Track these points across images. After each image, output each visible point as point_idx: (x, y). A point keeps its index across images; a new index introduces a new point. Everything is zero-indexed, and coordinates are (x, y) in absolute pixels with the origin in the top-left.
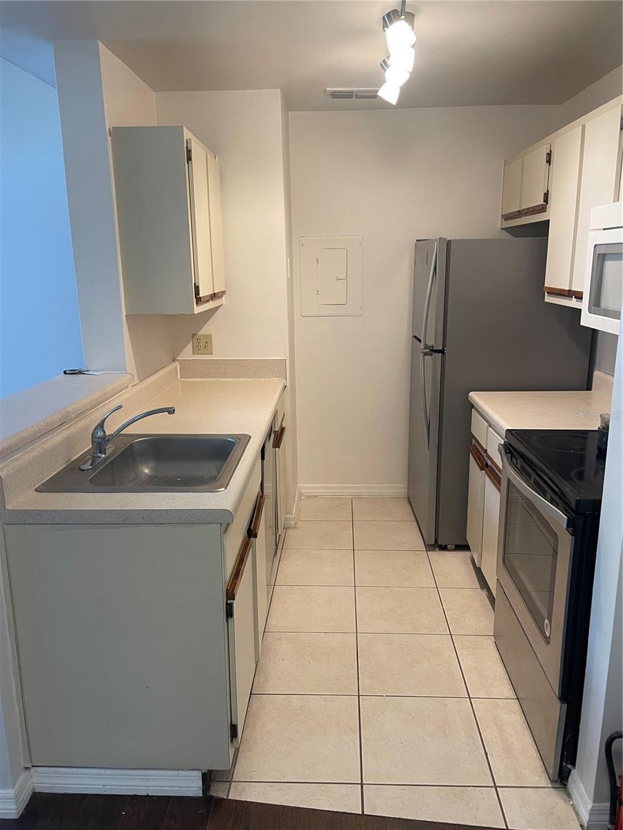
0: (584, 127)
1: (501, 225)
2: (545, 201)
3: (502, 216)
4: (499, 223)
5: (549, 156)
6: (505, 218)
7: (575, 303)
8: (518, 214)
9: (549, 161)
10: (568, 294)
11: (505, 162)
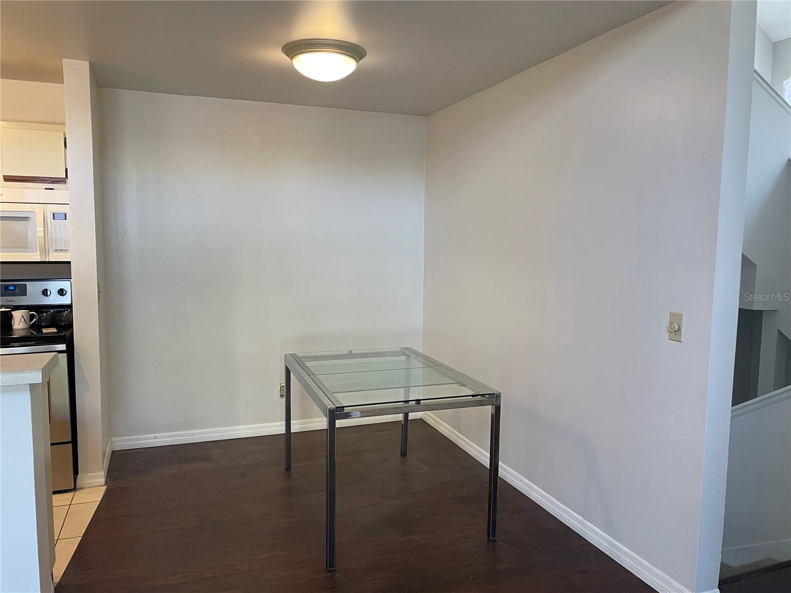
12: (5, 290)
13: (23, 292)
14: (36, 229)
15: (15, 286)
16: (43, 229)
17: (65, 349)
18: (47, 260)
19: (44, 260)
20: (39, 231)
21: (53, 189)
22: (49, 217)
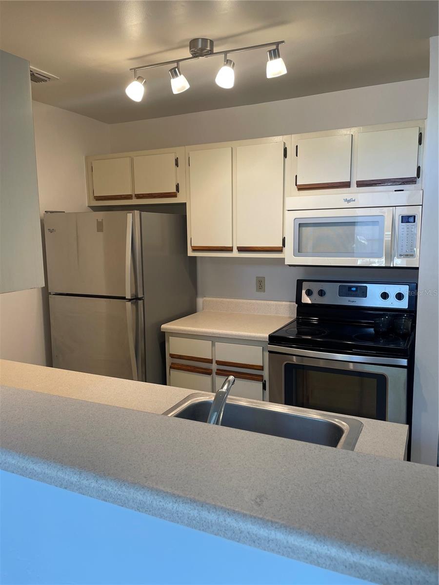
1: (89, 202)
3: (95, 197)
4: (87, 202)
5: (177, 160)
6: (98, 198)
7: (235, 254)
8: (128, 197)
9: (177, 165)
10: (230, 249)
11: (87, 158)
12: (349, 291)
13: (363, 293)
14: (383, 233)
15: (357, 287)
16: (390, 233)
17: (406, 365)
18: (392, 266)
19: (388, 265)
20: (387, 235)
21: (403, 190)
22: (398, 219)
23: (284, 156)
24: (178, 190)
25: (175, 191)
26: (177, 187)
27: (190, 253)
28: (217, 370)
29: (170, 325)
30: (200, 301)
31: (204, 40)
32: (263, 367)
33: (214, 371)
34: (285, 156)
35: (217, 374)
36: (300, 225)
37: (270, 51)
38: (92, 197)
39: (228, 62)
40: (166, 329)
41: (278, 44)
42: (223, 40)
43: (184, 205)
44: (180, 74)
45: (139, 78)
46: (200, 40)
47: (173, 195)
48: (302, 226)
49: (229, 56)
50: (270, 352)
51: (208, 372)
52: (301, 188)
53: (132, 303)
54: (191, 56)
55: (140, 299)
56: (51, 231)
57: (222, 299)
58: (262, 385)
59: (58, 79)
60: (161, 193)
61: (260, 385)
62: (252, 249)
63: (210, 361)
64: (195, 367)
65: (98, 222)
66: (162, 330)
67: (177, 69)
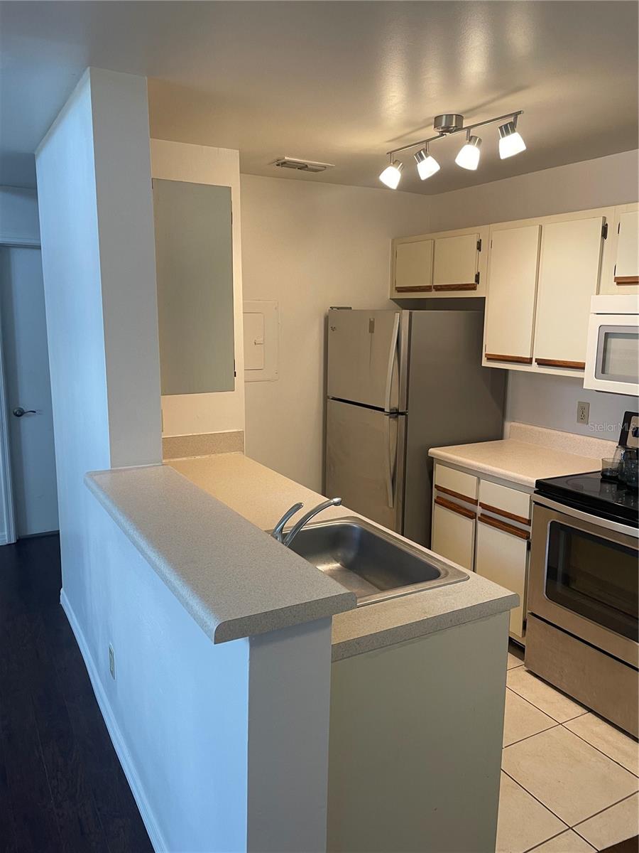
0: (541, 227)
1: (391, 294)
2: (476, 281)
3: (396, 288)
4: (388, 293)
5: (479, 244)
6: (400, 290)
7: (534, 368)
8: (428, 289)
9: (479, 248)
10: (528, 361)
11: (393, 240)
23: (602, 236)
24: (477, 280)
25: (474, 282)
26: (477, 276)
27: (485, 363)
28: (481, 514)
29: (441, 450)
30: (509, 426)
31: (449, 116)
32: (529, 521)
33: (479, 515)
34: (604, 235)
35: (480, 519)
36: (607, 335)
37: (501, 128)
38: (394, 289)
39: (471, 139)
40: (434, 454)
41: (516, 115)
42: (472, 111)
43: (482, 301)
44: (427, 157)
45: (395, 163)
46: (444, 117)
47: (472, 287)
48: (607, 336)
49: (473, 132)
50: (536, 503)
51: (471, 515)
52: (621, 282)
53: (390, 418)
54: (438, 134)
55: (402, 414)
56: (333, 329)
57: (532, 427)
58: (526, 544)
59: (332, 167)
60: (459, 285)
61: (524, 544)
62: (558, 364)
63: (475, 502)
64: (458, 505)
65: (370, 322)
66: (429, 455)
67: (422, 152)
